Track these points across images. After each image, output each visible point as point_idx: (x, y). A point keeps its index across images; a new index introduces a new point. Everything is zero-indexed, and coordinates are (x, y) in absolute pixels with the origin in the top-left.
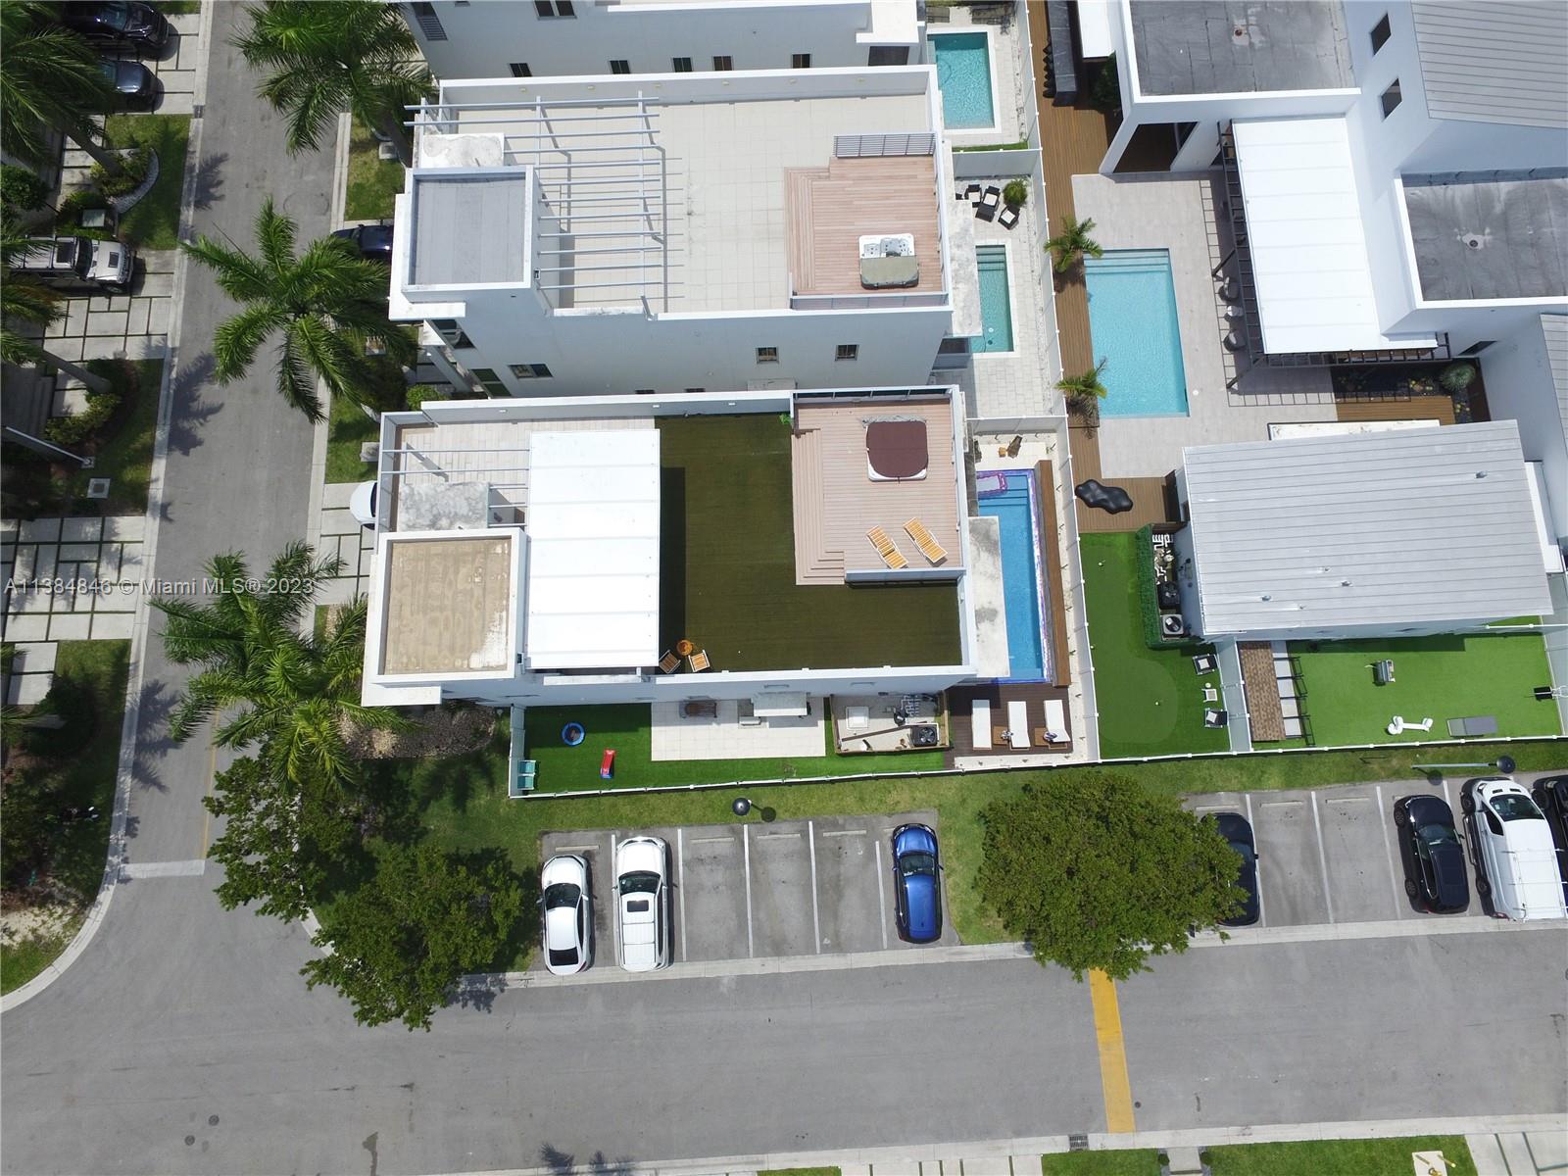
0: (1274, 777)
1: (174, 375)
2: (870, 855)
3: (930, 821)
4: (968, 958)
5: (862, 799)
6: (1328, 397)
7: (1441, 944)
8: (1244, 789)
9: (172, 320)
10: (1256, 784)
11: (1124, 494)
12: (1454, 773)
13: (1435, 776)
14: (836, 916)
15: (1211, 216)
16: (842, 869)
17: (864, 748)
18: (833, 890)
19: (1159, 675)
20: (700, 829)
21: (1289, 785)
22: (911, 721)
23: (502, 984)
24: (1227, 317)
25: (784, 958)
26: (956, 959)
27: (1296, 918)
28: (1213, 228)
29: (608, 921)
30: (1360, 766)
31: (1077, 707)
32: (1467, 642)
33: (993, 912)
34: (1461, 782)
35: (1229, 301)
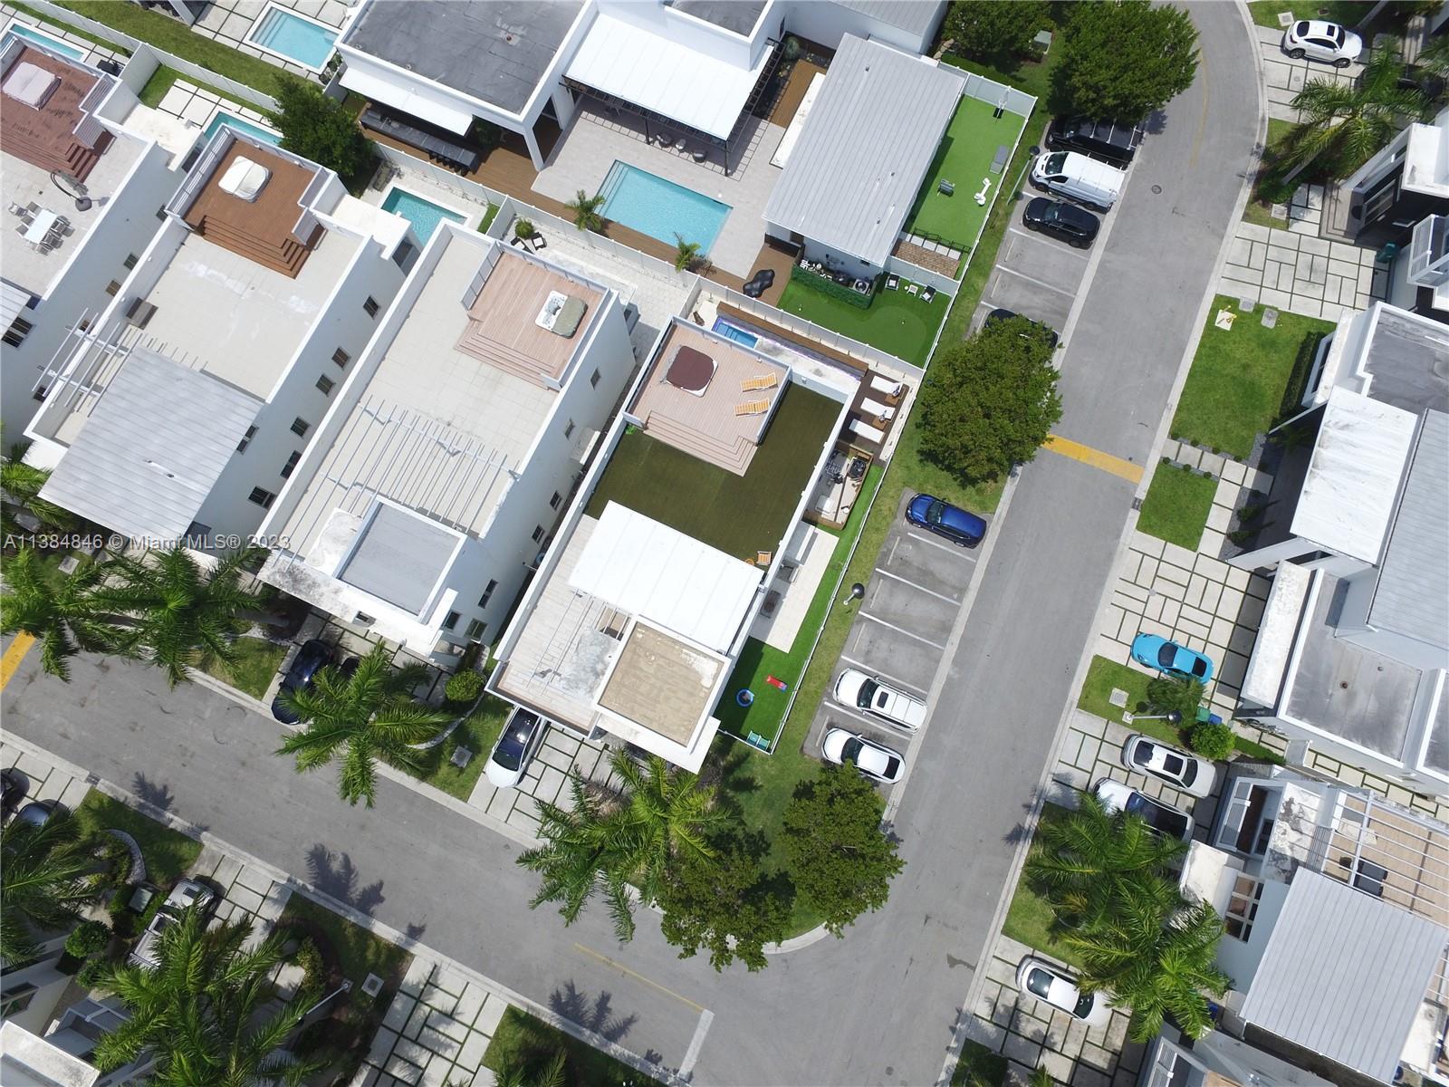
0: (979, 282)
1: (311, 888)
2: (915, 542)
3: (910, 494)
4: (1004, 514)
5: (877, 529)
6: (763, 124)
7: (1111, 246)
8: (977, 302)
9: (264, 872)
10: (977, 294)
11: (763, 272)
12: (1021, 185)
13: (1018, 196)
14: (942, 582)
15: (608, 123)
16: (916, 564)
17: (847, 510)
18: (926, 576)
19: (885, 314)
20: (848, 643)
21: (986, 276)
22: (843, 473)
23: (888, 824)
24: (681, 151)
25: (954, 628)
26: (1001, 522)
27: (1064, 315)
28: (617, 127)
29: (880, 733)
30: (994, 232)
31: (882, 369)
32: (949, 134)
33: (983, 485)
34: (1027, 184)
35: (672, 144)
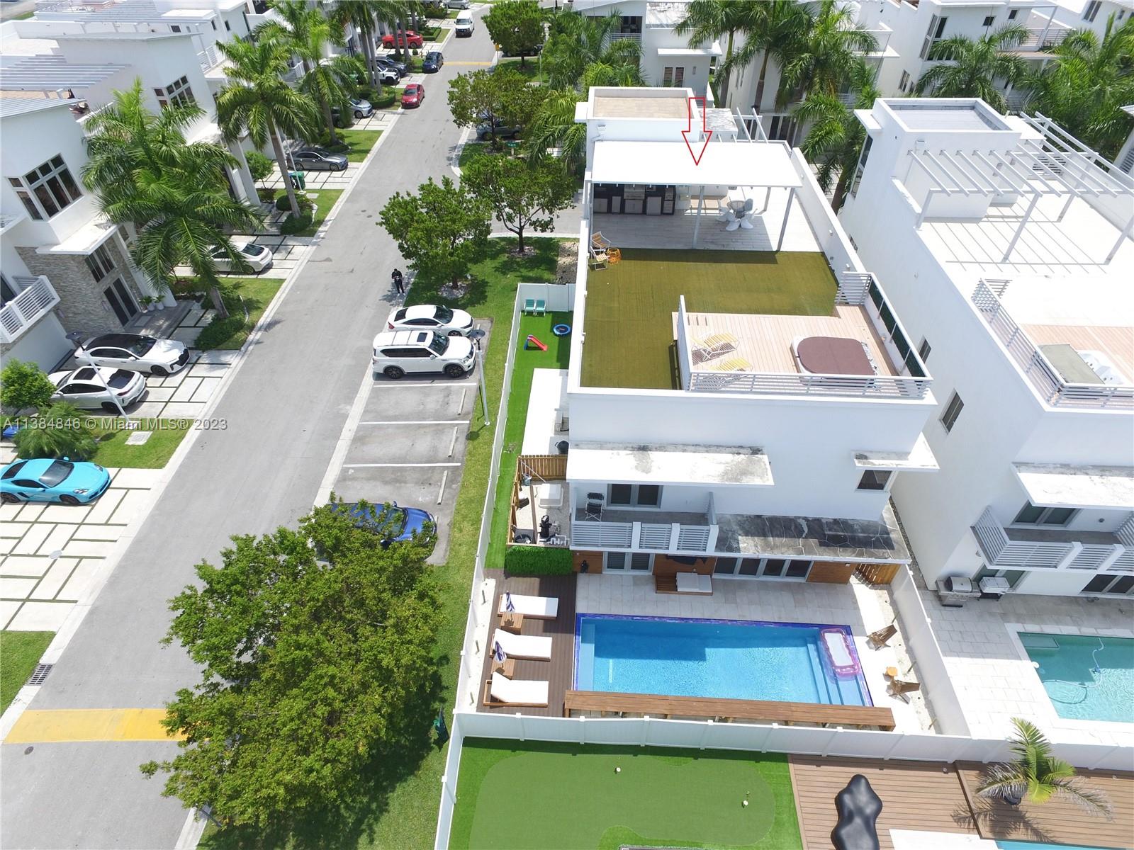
14: (368, 479)
16: (410, 485)
18: (393, 478)
25: (349, 443)
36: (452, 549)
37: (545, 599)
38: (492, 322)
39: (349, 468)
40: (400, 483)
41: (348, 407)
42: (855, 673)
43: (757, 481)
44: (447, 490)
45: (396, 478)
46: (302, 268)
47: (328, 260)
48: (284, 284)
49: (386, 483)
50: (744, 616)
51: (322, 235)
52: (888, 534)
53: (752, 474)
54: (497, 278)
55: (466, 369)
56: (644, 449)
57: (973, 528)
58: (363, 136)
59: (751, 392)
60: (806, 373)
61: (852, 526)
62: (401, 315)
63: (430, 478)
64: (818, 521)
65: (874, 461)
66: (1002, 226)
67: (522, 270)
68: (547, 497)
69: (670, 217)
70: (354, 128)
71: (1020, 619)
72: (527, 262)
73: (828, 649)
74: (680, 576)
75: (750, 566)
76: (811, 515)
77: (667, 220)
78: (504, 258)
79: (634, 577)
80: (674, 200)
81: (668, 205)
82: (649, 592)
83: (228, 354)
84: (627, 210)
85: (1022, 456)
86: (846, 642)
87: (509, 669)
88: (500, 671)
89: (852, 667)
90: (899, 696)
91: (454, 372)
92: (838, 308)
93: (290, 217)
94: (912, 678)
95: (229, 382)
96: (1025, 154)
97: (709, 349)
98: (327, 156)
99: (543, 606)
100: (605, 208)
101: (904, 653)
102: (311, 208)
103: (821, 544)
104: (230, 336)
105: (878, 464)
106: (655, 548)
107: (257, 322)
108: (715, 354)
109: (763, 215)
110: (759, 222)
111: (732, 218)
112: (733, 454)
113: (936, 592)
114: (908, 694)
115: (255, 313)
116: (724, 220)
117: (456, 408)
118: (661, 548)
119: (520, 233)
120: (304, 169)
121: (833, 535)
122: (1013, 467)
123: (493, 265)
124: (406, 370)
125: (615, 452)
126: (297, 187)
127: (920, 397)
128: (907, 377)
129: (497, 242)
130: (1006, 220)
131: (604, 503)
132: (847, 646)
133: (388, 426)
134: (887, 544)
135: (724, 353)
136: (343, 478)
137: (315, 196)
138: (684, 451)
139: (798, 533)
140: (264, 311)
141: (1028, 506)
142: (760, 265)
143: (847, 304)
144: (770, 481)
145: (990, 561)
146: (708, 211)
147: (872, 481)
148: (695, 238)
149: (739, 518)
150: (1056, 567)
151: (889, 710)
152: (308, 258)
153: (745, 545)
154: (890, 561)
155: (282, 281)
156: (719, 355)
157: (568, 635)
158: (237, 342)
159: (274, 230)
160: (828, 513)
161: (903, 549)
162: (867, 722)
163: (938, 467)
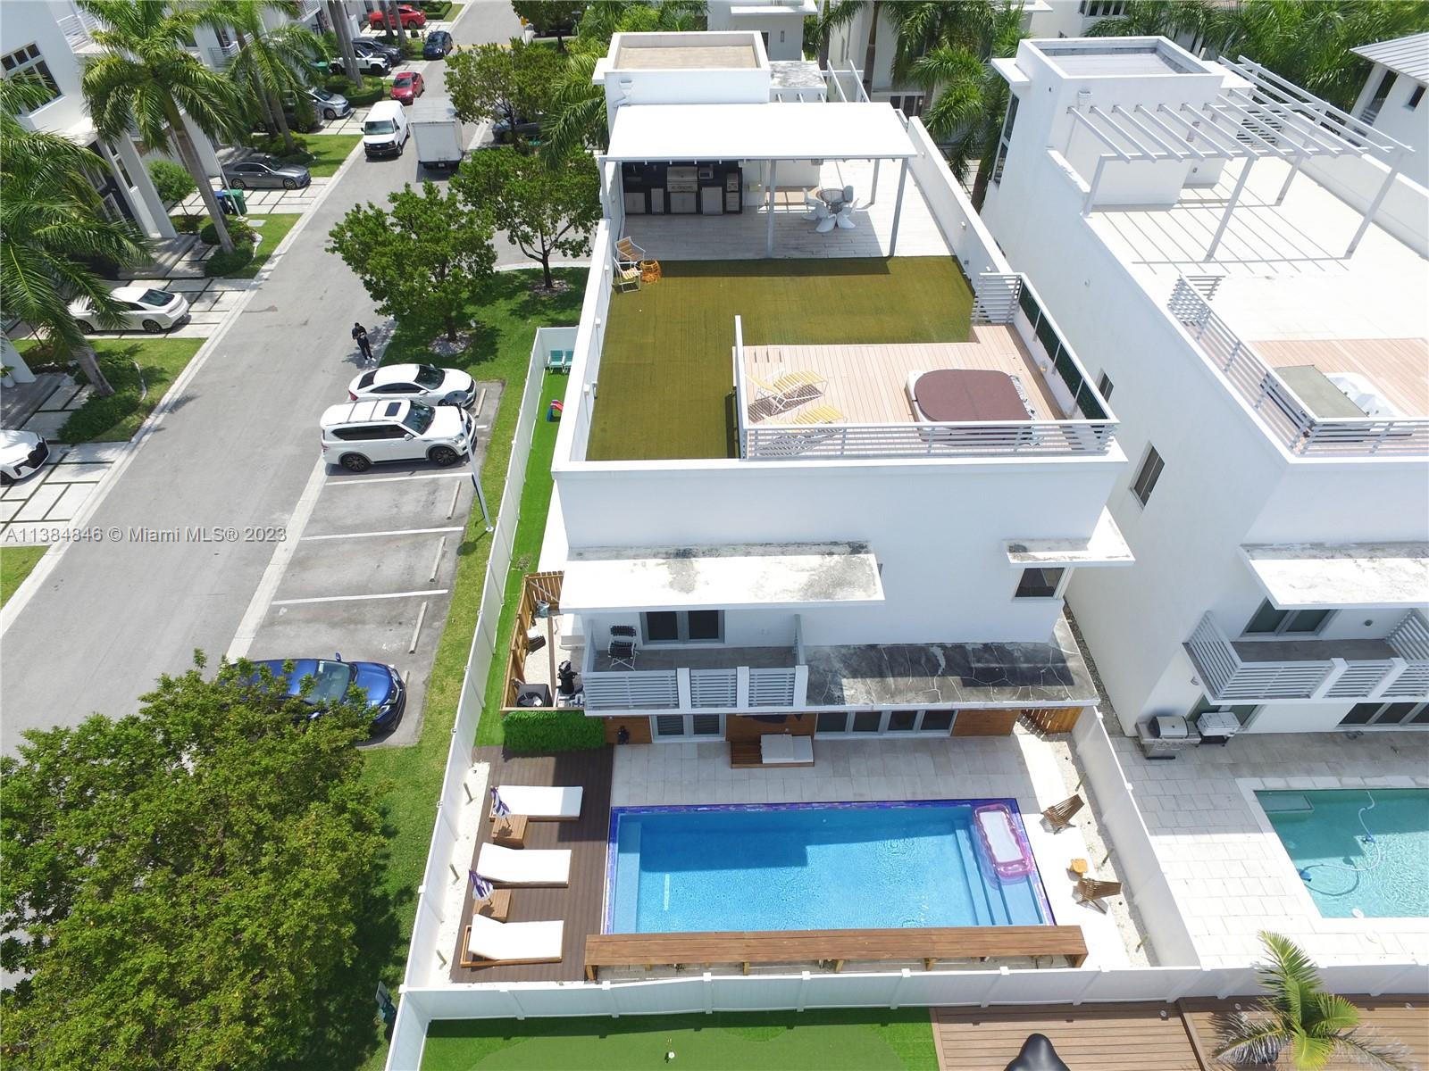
14: (308, 621)
16: (371, 627)
25: (283, 569)
36: (427, 720)
37: (562, 789)
38: (503, 385)
39: (280, 606)
40: (356, 624)
41: (286, 516)
42: (1025, 871)
43: (858, 596)
44: (426, 631)
45: (349, 617)
46: (233, 321)
47: (273, 309)
48: (205, 346)
49: (333, 625)
50: (861, 795)
51: (266, 275)
52: (1064, 661)
53: (850, 584)
54: (512, 323)
55: (461, 453)
56: (684, 554)
57: (1186, 645)
58: (334, 143)
59: (842, 457)
60: (924, 422)
61: (1010, 653)
62: (367, 381)
63: (402, 614)
64: (960, 648)
65: (1040, 555)
66: (1202, 214)
67: (549, 312)
68: (569, 633)
69: (736, 216)
70: (323, 132)
71: (1256, 771)
72: (556, 301)
73: (985, 837)
74: (765, 739)
75: (868, 721)
76: (950, 640)
77: (733, 221)
78: (524, 296)
79: (700, 745)
80: (740, 191)
81: (733, 199)
82: (721, 766)
83: (109, 448)
84: (674, 208)
85: (1254, 535)
86: (1010, 824)
87: (501, 907)
88: (487, 911)
89: (1021, 862)
90: (1091, 902)
91: (442, 457)
92: (977, 329)
93: (219, 253)
94: (1109, 875)
95: (108, 489)
96: (1230, 108)
97: (780, 395)
98: (277, 169)
99: (556, 801)
100: (641, 207)
101: (1096, 834)
102: (253, 240)
103: (966, 684)
104: (115, 422)
105: (1043, 558)
106: (717, 706)
107: (160, 400)
108: (790, 402)
109: (870, 210)
110: (863, 219)
111: (824, 213)
112: (823, 554)
113: (1136, 739)
114: (1104, 899)
115: (157, 388)
116: (814, 218)
117: (444, 509)
118: (725, 705)
119: (545, 261)
120: (246, 188)
121: (983, 669)
122: (1243, 551)
123: (509, 307)
124: (373, 458)
125: (639, 561)
126: (235, 213)
127: (1101, 452)
128: (1080, 420)
129: (515, 276)
130: (1206, 205)
131: (637, 640)
132: (1013, 831)
133: (345, 541)
134: (1064, 677)
135: (804, 401)
136: (271, 621)
137: (261, 223)
138: (748, 554)
139: (932, 669)
140: (171, 385)
141: (1267, 606)
142: (864, 277)
143: (989, 322)
144: (879, 595)
145: (1214, 694)
146: (790, 207)
147: (1036, 584)
148: (770, 243)
149: (843, 651)
150: (1308, 696)
151: (1075, 931)
152: (243, 307)
153: (853, 692)
154: (1069, 702)
155: (201, 341)
156: (798, 403)
157: (597, 844)
158: (125, 429)
159: (196, 271)
160: (974, 635)
161: (1087, 682)
162: (1046, 951)
163: (1132, 558)
